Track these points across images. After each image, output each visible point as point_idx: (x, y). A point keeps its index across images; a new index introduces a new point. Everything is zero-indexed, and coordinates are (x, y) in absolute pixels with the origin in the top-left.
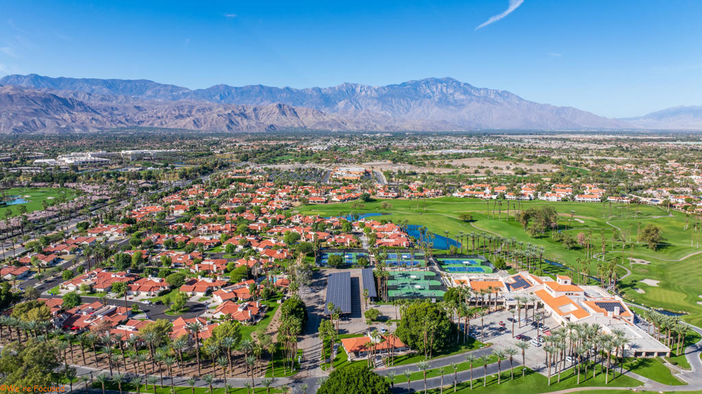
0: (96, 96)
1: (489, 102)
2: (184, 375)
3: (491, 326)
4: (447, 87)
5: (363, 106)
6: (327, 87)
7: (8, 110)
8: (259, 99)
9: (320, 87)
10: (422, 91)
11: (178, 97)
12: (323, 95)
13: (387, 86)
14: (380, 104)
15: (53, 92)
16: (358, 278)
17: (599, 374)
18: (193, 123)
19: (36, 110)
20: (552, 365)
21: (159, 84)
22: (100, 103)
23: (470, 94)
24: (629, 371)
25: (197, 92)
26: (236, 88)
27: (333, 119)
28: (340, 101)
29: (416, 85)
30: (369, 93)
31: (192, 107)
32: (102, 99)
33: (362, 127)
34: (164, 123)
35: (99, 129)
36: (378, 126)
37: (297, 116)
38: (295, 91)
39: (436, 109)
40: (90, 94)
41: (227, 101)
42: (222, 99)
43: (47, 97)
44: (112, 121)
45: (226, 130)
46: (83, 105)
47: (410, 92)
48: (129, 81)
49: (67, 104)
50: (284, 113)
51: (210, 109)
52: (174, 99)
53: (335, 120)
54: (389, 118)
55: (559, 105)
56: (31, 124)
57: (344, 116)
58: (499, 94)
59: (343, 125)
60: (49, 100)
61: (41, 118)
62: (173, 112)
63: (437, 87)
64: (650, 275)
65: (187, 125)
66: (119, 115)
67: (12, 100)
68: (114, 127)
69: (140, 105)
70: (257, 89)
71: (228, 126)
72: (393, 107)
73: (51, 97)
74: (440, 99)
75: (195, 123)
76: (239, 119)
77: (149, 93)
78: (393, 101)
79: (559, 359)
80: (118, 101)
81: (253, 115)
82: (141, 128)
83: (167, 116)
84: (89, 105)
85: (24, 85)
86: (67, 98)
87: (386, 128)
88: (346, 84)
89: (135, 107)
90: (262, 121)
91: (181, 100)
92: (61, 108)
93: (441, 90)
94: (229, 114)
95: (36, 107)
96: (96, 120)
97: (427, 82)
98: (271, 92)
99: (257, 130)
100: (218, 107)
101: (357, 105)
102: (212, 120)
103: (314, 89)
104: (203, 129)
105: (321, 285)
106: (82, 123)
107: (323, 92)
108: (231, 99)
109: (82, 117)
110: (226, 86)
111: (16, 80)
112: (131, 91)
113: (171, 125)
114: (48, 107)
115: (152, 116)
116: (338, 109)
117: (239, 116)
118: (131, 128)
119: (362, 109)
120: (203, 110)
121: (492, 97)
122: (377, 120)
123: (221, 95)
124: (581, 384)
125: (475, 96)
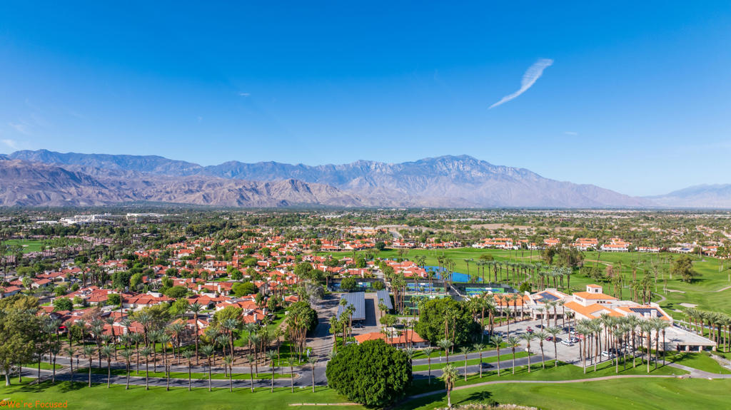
0: (105, 170)
1: (507, 179)
2: (180, 364)
3: (518, 332)
4: (464, 165)
5: (378, 184)
6: (341, 164)
7: (14, 183)
8: (271, 176)
9: (334, 164)
10: (438, 168)
11: (188, 173)
12: (337, 172)
13: (403, 164)
14: (396, 181)
15: (62, 166)
16: (373, 300)
17: (639, 365)
18: (202, 197)
19: (42, 183)
20: (586, 359)
21: (170, 161)
22: (108, 177)
23: (487, 172)
24: (672, 363)
25: (208, 169)
26: (248, 165)
27: (346, 195)
28: (354, 178)
29: (432, 162)
30: (384, 170)
31: (203, 182)
32: (110, 174)
33: (377, 204)
34: (173, 198)
35: (105, 202)
36: (394, 203)
37: (310, 192)
38: (308, 168)
39: (452, 186)
40: (98, 169)
41: (239, 178)
42: (233, 176)
43: (55, 171)
44: (119, 195)
45: (236, 205)
46: (91, 179)
47: (426, 169)
48: (139, 157)
49: (75, 178)
50: (296, 189)
51: (221, 184)
52: (184, 175)
53: (349, 196)
54: (404, 195)
55: (579, 183)
56: (36, 197)
57: (358, 192)
58: (517, 172)
59: (358, 201)
60: (57, 174)
61: (46, 192)
62: (183, 187)
63: (453, 165)
64: (687, 300)
65: (197, 200)
66: (126, 190)
67: (19, 174)
68: (121, 201)
69: (150, 180)
70: (270, 166)
71: (239, 201)
72: (408, 184)
73: (59, 171)
74: (457, 177)
75: (204, 197)
76: (250, 194)
77: (159, 169)
78: (409, 178)
79: (594, 355)
80: (127, 176)
81: (265, 191)
82: (149, 203)
83: (176, 192)
84: (97, 179)
85: (32, 160)
86: (75, 172)
87: (402, 204)
88: (361, 161)
89: (144, 182)
90: (274, 197)
91: (192, 176)
92: (68, 182)
93: (458, 167)
94: (240, 189)
95: (43, 180)
96: (102, 194)
97: (443, 160)
98: (284, 168)
99: (268, 205)
100: (229, 182)
101: (372, 182)
102: (223, 195)
103: (327, 166)
104: (213, 204)
105: (333, 304)
106: (89, 197)
107: (337, 169)
108: (243, 176)
109: (89, 191)
110: (238, 162)
111: (25, 156)
112: (141, 166)
113: (180, 200)
114: (55, 181)
115: (161, 191)
116: (352, 186)
117: (250, 191)
118: (139, 202)
119: (376, 185)
120: (214, 185)
121: (510, 174)
122: (392, 196)
123: (232, 172)
124: (620, 373)
125: (493, 173)
